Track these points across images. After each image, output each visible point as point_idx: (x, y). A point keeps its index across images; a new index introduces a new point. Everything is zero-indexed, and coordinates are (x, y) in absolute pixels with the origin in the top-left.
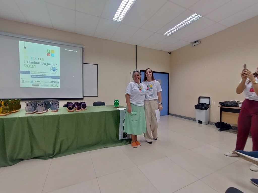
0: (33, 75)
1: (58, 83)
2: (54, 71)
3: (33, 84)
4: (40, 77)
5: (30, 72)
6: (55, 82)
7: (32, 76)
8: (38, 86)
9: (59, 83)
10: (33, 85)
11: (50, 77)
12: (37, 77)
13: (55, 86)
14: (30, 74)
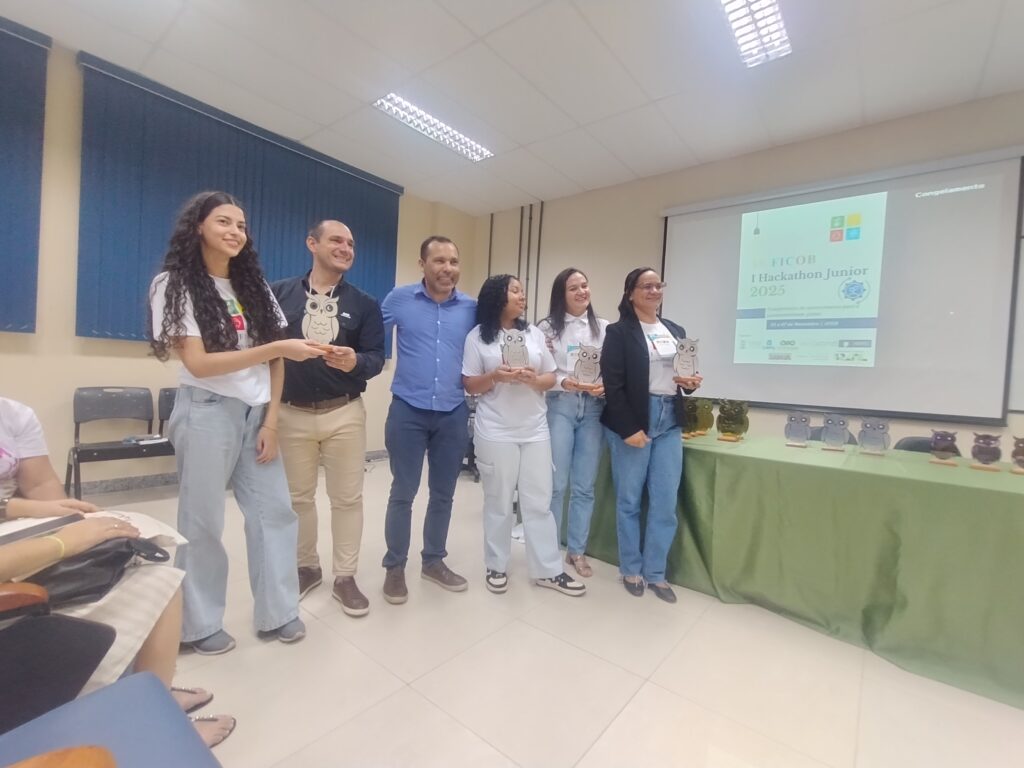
0: (774, 321)
1: (867, 344)
2: (853, 297)
3: (771, 351)
4: (797, 324)
5: (766, 313)
6: (856, 343)
7: (773, 325)
8: (788, 357)
9: (870, 346)
10: (772, 357)
11: (837, 323)
12: (787, 328)
13: (853, 359)
14: (764, 317)
